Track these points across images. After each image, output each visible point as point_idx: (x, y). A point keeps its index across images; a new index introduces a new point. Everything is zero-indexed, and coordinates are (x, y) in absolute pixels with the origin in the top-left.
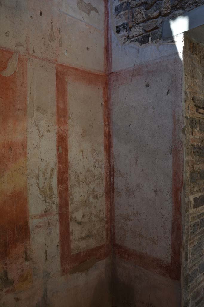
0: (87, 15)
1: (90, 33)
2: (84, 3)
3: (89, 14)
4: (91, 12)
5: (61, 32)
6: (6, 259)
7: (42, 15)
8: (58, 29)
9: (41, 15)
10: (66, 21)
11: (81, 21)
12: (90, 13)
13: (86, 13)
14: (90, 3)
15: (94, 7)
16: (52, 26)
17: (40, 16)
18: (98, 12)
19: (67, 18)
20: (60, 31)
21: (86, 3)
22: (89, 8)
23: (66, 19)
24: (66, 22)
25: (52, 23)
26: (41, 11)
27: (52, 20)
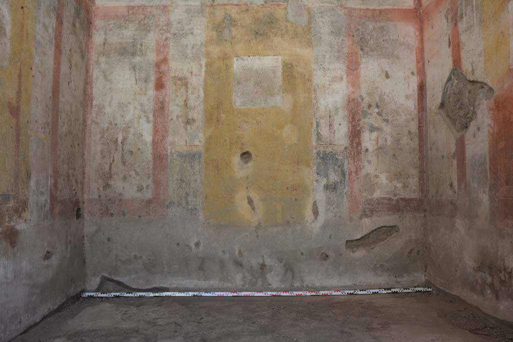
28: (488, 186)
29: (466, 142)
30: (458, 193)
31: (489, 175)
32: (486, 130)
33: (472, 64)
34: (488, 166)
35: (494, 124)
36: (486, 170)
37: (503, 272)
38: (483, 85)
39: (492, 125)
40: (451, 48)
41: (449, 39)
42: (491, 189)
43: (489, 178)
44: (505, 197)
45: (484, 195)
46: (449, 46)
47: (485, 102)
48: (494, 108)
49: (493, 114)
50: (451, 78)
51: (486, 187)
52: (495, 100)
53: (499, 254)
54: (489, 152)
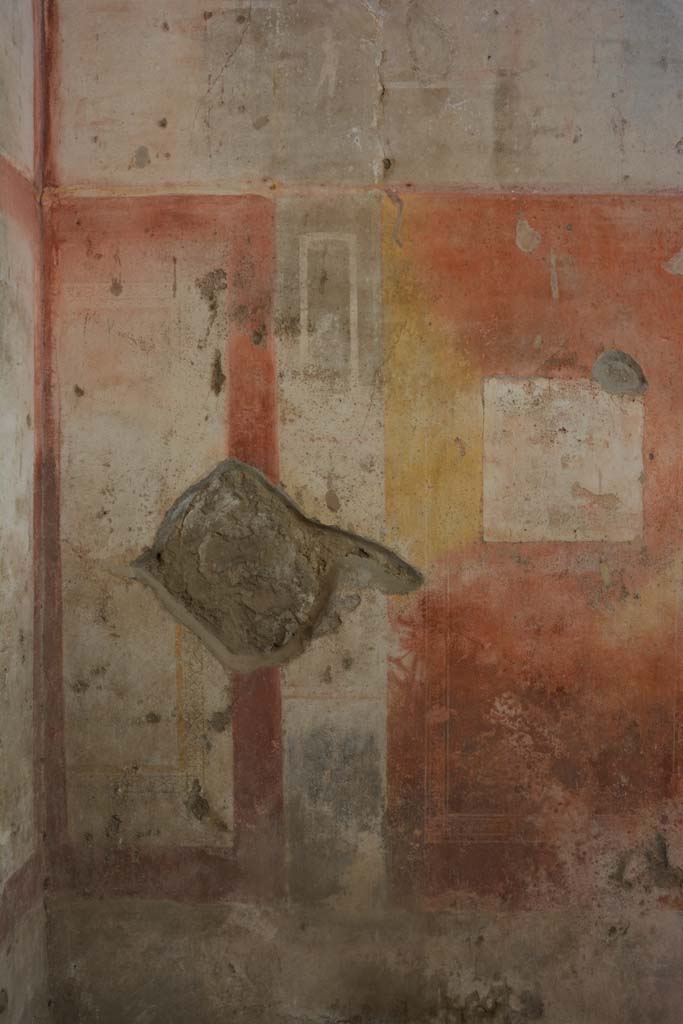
6: (666, 804)
28: (382, 813)
29: (285, 691)
30: (238, 829)
31: (384, 784)
32: (380, 671)
33: (330, 478)
34: (382, 765)
35: (415, 661)
36: (375, 774)
37: (441, 1014)
38: (365, 548)
39: (407, 662)
40: (224, 395)
41: (217, 365)
42: (391, 818)
43: (384, 792)
44: (448, 839)
45: (364, 835)
46: (217, 387)
47: (382, 599)
48: (418, 619)
49: (414, 635)
50: (208, 485)
51: (374, 812)
52: (424, 602)
53: (429, 973)
54: (391, 727)
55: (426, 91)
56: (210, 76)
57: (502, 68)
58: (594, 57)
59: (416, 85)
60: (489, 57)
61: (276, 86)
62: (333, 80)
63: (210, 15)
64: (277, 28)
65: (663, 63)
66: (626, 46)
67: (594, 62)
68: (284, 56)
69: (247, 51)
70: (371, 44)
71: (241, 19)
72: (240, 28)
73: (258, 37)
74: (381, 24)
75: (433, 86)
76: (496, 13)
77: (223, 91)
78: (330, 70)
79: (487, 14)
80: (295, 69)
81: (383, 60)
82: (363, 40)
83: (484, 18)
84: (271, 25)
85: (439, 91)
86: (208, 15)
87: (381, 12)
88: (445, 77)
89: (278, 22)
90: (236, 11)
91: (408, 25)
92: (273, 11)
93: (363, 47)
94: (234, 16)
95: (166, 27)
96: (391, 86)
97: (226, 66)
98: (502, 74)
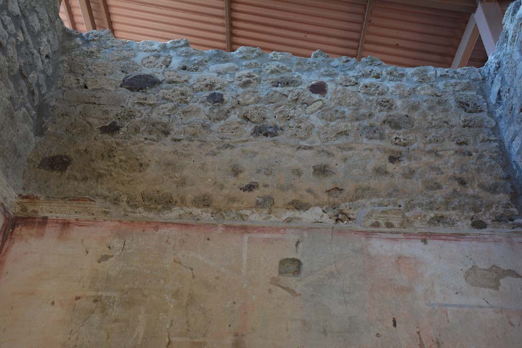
0: (492, 291)
1: (512, 324)
2: (481, 269)
3: (496, 287)
4: (501, 281)
5: (442, 343)
7: (398, 325)
8: (435, 340)
9: (395, 325)
10: (448, 318)
11: (481, 307)
12: (499, 284)
13: (489, 287)
14: (493, 266)
15: (506, 269)
16: (420, 338)
17: (393, 327)
18: (518, 276)
19: (449, 312)
20: (438, 343)
21: (485, 269)
22: (495, 275)
23: (447, 315)
24: (448, 321)
25: (418, 333)
26: (394, 318)
27: (417, 328)
55: (194, 342)
56: (72, 330)
57: (236, 332)
58: (287, 327)
59: (188, 339)
60: (230, 326)
61: (108, 337)
62: (141, 335)
63: (79, 298)
64: (115, 306)
65: (325, 332)
66: (304, 322)
67: (287, 330)
68: (116, 321)
69: (96, 318)
70: (165, 316)
71: (96, 301)
72: (94, 305)
73: (104, 310)
74: (172, 307)
75: (197, 340)
76: (234, 303)
77: (77, 339)
78: (140, 330)
79: (229, 303)
80: (121, 328)
81: (171, 325)
82: (161, 314)
83: (227, 306)
84: (111, 304)
85: (201, 343)
86: (78, 298)
87: (173, 300)
88: (204, 336)
89: (116, 303)
90: (94, 296)
91: (186, 307)
92: (114, 297)
93: (161, 318)
94: (92, 299)
95: (53, 303)
96: (173, 339)
97: (82, 325)
98: (236, 335)
